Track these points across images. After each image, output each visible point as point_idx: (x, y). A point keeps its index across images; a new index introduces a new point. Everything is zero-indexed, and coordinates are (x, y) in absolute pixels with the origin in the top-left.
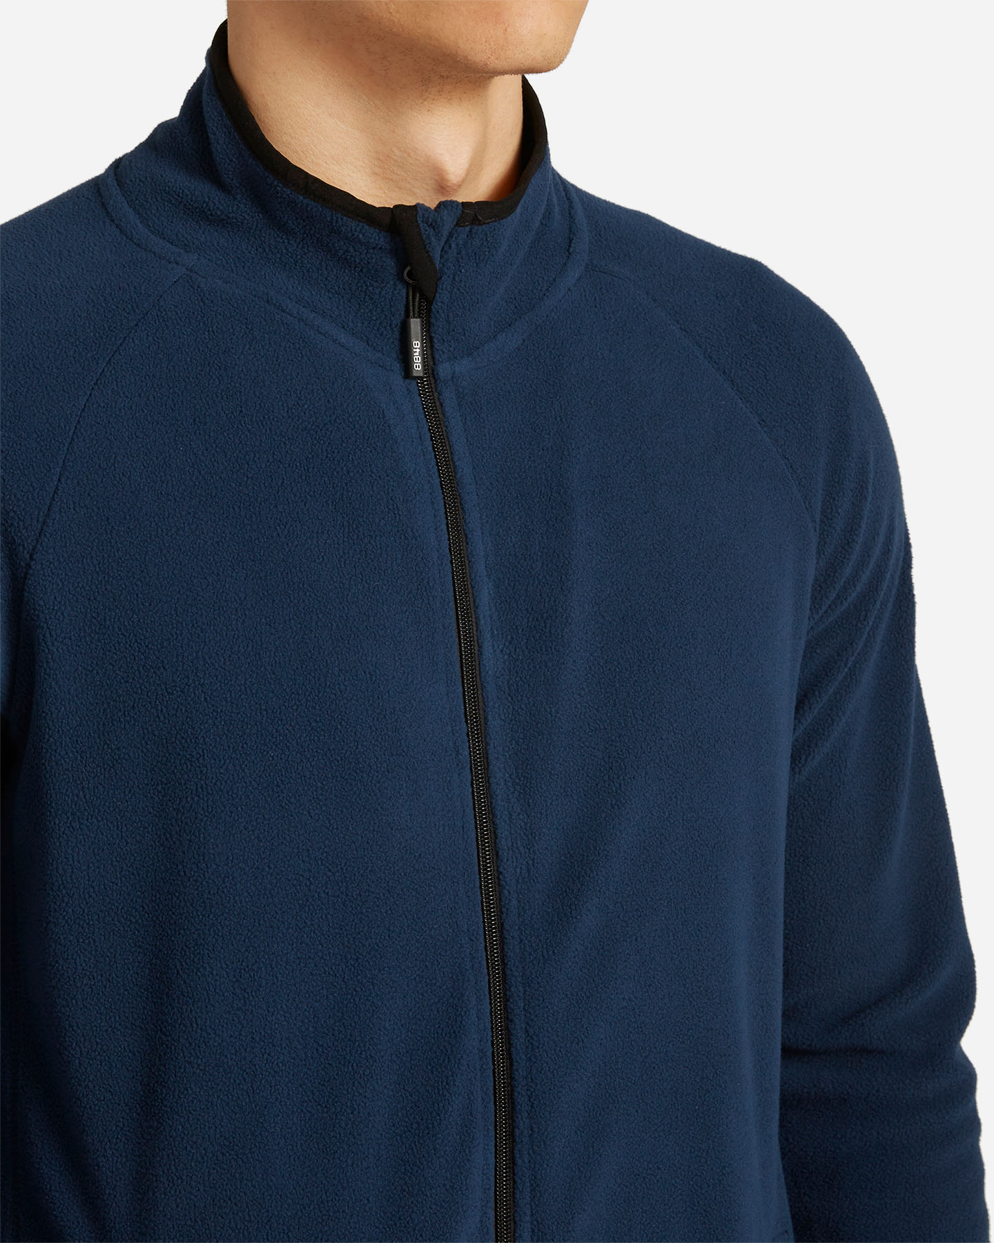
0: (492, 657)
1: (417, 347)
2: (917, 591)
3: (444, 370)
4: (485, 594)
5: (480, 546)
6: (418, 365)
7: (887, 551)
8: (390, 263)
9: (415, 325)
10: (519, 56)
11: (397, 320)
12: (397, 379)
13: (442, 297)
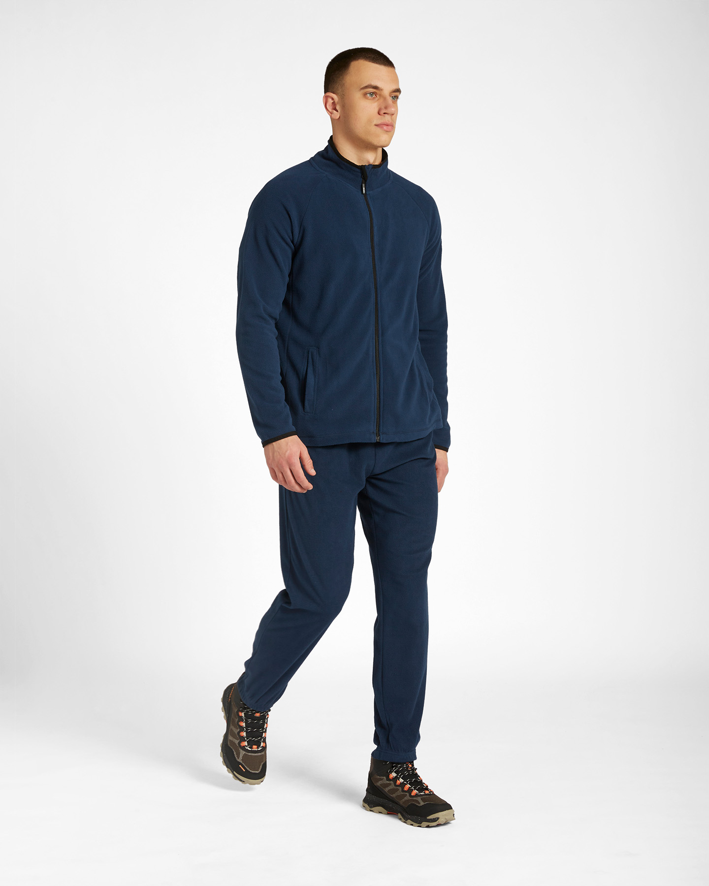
0: (376, 239)
1: (364, 188)
2: (442, 248)
3: (368, 193)
4: (375, 229)
5: (375, 221)
6: (364, 192)
7: (437, 237)
8: (360, 175)
9: (364, 185)
10: (381, 144)
11: (361, 184)
12: (361, 193)
13: (368, 181)
